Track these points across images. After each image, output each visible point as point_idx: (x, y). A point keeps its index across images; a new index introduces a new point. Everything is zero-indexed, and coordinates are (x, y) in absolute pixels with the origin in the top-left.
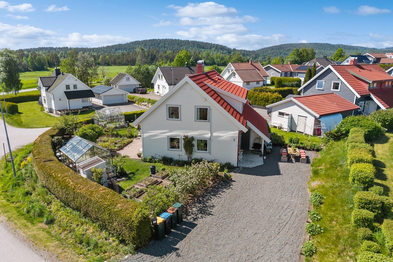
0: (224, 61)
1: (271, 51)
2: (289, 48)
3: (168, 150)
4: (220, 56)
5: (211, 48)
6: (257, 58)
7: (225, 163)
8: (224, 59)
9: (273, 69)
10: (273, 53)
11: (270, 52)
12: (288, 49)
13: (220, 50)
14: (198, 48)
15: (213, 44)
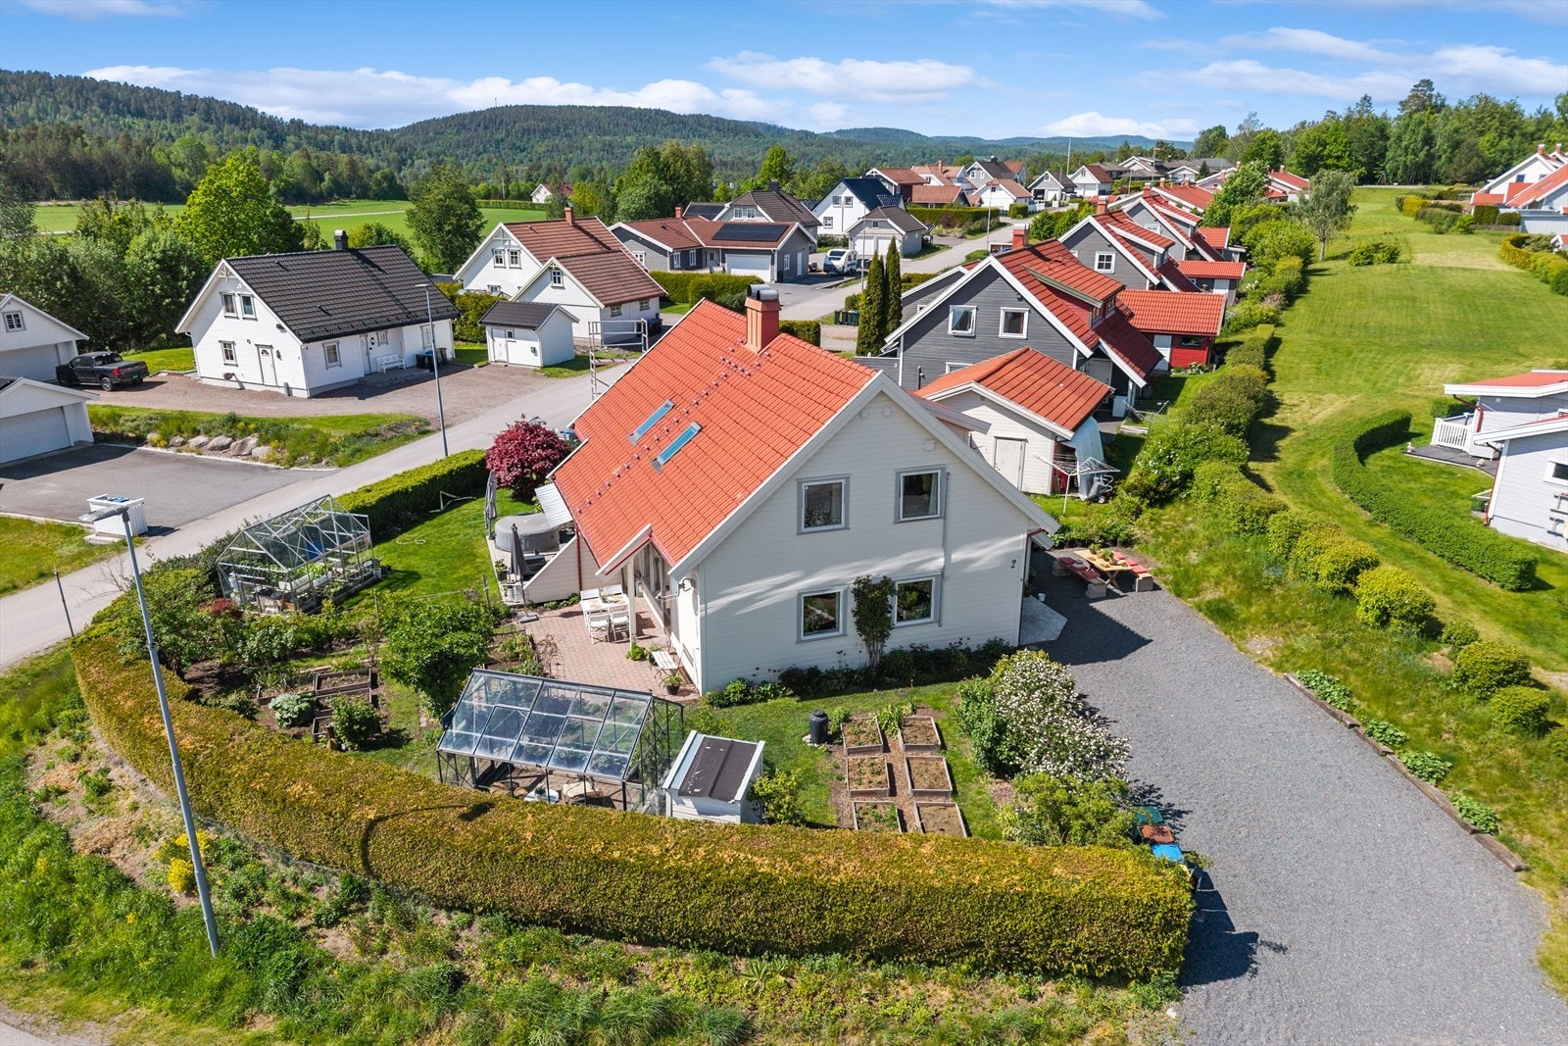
0: (285, 181)
1: (458, 133)
2: (525, 125)
3: (797, 643)
4: (261, 159)
5: (177, 117)
6: (405, 165)
7: (985, 642)
8: (281, 171)
9: (636, 238)
10: (467, 143)
11: (455, 138)
12: (524, 129)
13: (227, 127)
14: (107, 113)
15: (189, 98)
